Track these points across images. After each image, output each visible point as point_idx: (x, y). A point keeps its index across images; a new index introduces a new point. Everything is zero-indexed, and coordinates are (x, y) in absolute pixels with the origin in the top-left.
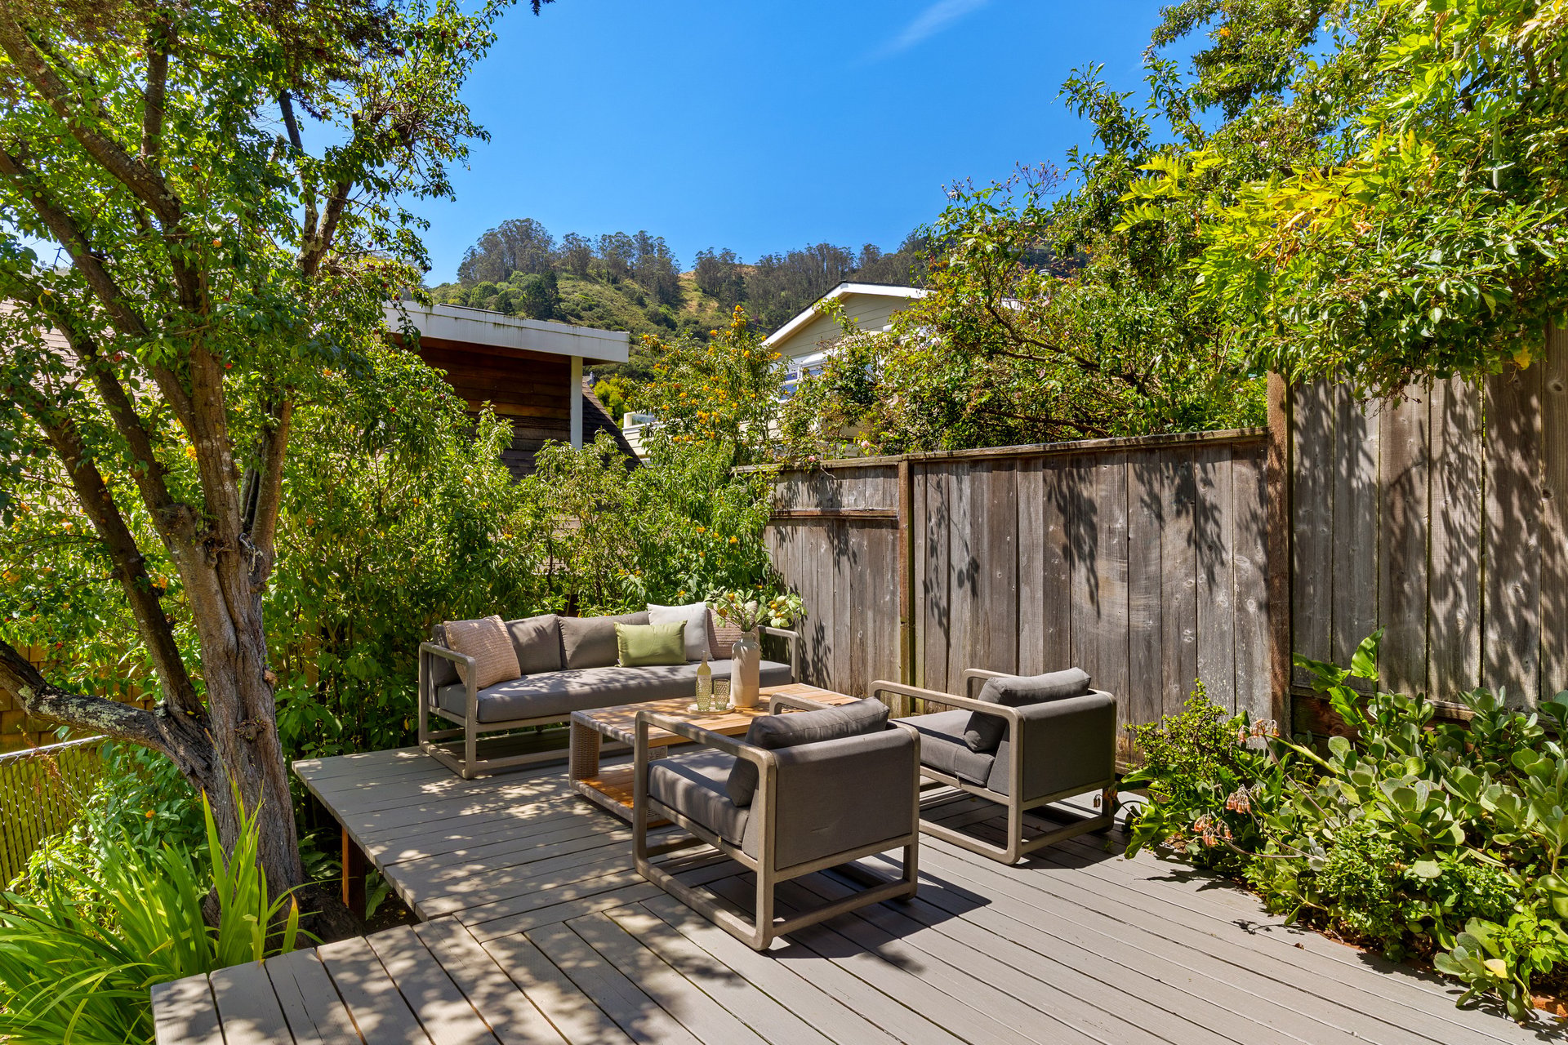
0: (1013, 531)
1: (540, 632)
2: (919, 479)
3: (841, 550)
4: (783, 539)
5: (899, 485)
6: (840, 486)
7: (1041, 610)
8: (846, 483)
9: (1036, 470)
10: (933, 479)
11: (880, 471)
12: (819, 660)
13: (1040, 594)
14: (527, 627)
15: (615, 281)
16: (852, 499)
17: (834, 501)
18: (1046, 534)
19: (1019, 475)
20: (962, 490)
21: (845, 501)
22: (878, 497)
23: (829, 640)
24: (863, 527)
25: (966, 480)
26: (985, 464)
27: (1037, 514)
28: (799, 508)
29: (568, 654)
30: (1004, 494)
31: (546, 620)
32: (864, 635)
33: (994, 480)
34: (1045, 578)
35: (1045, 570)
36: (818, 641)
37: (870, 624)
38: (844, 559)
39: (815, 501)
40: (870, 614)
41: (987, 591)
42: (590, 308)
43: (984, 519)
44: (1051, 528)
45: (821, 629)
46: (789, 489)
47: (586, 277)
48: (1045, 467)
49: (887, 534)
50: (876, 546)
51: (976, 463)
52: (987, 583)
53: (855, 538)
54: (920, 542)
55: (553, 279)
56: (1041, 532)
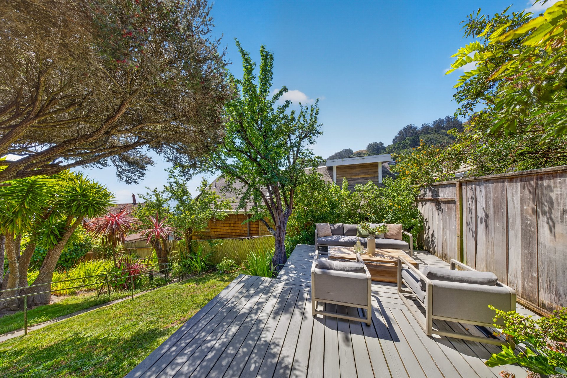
0: (505, 207)
1: (339, 227)
2: (464, 187)
3: (438, 209)
4: (423, 205)
5: (457, 189)
6: (439, 190)
7: (520, 242)
8: (440, 189)
9: (516, 182)
10: (470, 187)
11: (451, 185)
12: (433, 241)
13: (519, 235)
14: (336, 225)
15: (438, 132)
16: (442, 194)
17: (437, 195)
18: (522, 210)
19: (508, 185)
20: (481, 191)
21: (440, 195)
22: (450, 194)
23: (436, 236)
24: (446, 203)
25: (483, 188)
26: (491, 181)
27: (517, 201)
28: (427, 197)
29: (345, 232)
30: (500, 193)
31: (340, 224)
32: (446, 238)
33: (495, 187)
34: (522, 229)
35: (522, 225)
36: (433, 236)
37: (448, 235)
38: (439, 212)
39: (431, 194)
40: (448, 232)
41: (493, 230)
42: (429, 141)
43: (491, 202)
44: (525, 207)
45: (433, 232)
46: (425, 191)
47: (428, 133)
48: (521, 181)
49: (453, 205)
50: (450, 209)
51: (487, 181)
52: (493, 227)
53: (443, 206)
54: (465, 209)
55: (418, 137)
56: (519, 208)
